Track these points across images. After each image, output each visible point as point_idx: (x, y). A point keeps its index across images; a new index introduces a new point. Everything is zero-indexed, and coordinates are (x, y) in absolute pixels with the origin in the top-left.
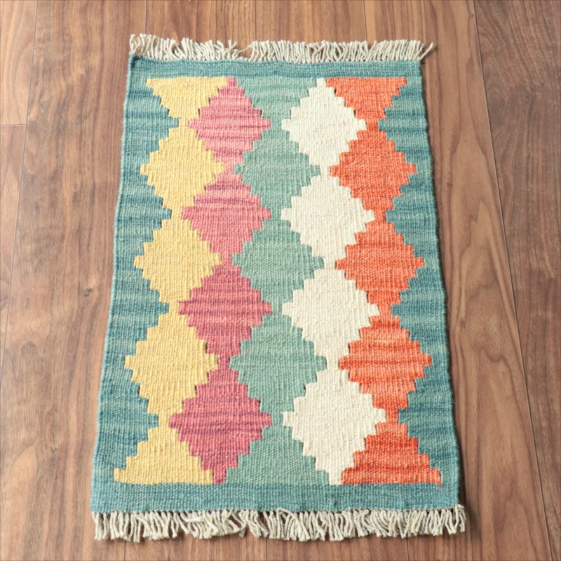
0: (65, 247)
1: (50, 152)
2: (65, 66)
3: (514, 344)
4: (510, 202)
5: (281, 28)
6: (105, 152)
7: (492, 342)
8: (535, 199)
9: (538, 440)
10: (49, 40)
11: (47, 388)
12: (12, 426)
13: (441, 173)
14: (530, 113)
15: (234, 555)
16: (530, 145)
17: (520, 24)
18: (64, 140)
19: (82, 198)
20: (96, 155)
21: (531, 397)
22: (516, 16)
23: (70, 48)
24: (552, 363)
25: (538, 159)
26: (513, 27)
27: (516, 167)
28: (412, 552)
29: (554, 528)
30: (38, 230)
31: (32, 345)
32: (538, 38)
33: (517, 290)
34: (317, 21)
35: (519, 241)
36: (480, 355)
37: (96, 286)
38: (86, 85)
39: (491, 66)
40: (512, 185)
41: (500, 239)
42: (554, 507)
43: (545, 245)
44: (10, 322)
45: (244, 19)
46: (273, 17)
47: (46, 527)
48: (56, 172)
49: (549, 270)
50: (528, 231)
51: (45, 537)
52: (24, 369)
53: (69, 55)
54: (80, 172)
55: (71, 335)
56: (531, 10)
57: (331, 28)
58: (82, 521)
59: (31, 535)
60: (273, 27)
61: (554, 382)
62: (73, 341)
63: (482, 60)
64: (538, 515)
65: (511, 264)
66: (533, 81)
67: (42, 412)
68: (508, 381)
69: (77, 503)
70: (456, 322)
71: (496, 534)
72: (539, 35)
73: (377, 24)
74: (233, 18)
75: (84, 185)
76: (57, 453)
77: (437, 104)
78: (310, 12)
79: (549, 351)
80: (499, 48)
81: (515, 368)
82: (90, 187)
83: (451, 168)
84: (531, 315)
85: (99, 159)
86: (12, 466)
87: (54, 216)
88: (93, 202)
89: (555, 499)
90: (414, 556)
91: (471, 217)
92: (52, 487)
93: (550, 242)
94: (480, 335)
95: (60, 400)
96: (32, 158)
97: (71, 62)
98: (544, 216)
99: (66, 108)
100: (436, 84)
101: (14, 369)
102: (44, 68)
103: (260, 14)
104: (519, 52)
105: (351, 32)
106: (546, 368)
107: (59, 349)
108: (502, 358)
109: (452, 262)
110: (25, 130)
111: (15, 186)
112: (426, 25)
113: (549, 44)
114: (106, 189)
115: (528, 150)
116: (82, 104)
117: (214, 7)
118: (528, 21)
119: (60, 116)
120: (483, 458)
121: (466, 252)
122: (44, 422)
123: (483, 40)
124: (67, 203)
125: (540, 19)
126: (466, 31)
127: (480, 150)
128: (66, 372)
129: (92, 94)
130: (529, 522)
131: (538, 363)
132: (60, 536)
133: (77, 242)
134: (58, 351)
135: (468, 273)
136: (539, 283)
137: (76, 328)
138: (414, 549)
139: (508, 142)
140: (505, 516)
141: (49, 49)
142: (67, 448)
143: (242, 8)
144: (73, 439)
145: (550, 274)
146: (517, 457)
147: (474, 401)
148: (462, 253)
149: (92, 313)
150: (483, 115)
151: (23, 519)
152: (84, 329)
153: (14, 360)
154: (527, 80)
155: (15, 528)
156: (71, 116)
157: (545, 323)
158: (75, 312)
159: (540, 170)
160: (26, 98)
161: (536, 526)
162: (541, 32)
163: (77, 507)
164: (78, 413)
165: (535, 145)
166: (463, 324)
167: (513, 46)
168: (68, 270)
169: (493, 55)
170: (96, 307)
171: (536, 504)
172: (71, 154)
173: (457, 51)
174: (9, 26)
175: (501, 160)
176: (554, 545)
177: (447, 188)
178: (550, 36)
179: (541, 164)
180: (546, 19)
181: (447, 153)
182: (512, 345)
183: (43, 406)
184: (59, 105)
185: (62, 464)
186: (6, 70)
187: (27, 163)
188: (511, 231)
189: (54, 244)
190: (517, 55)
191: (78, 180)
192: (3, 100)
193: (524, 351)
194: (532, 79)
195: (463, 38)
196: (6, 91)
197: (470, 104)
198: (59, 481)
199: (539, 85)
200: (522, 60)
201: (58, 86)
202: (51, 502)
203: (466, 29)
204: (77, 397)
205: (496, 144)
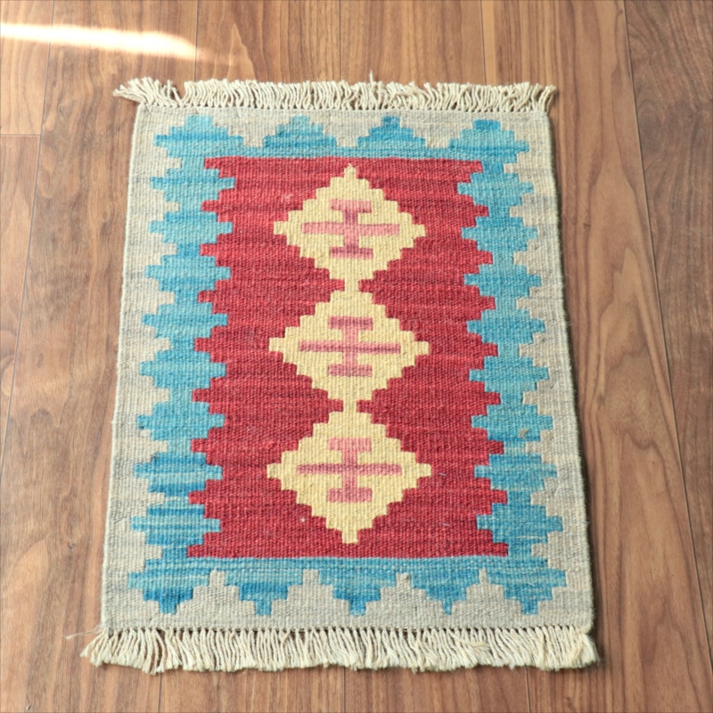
0: (90, 291)
1: (71, 172)
2: (92, 63)
3: (668, 427)
4: (666, 248)
5: (373, 23)
7: (640, 424)
8: (698, 246)
9: (699, 549)
11: (64, 467)
12: (17, 514)
13: (577, 211)
14: (694, 138)
15: (303, 684)
16: (693, 178)
17: (684, 24)
18: (90, 156)
19: (113, 230)
21: (689, 494)
22: (678, 13)
25: (703, 195)
26: (674, 27)
27: (673, 205)
28: (533, 685)
30: (55, 268)
31: (45, 413)
32: (706, 41)
33: (673, 359)
34: (419, 16)
35: (676, 298)
36: (623, 440)
39: (643, 76)
40: (669, 227)
41: (651, 295)
43: (709, 303)
44: (17, 384)
45: (325, 10)
47: (58, 643)
48: (79, 196)
50: (688, 286)
51: (56, 656)
52: (35, 442)
53: (97, 49)
54: (111, 197)
55: (96, 401)
57: (437, 25)
59: (39, 653)
60: (362, 22)
62: (99, 409)
63: (633, 67)
64: (699, 645)
65: (666, 326)
66: (700, 97)
67: (57, 498)
68: (660, 472)
70: (593, 398)
71: (643, 666)
72: (709, 38)
73: (496, 20)
74: (311, 9)
75: (116, 213)
76: (75, 550)
77: (573, 124)
81: (669, 457)
83: (590, 205)
84: (691, 391)
86: (16, 566)
87: (77, 252)
90: (536, 690)
91: (614, 267)
92: (68, 593)
94: (623, 415)
95: (80, 483)
96: (47, 177)
97: (100, 58)
99: (92, 116)
100: (572, 98)
101: (21, 443)
102: (64, 64)
104: (681, 59)
105: (462, 31)
107: (80, 419)
108: (652, 444)
109: (589, 323)
110: (38, 142)
111: (25, 213)
112: (561, 23)
115: (690, 183)
116: (113, 111)
118: (694, 19)
119: (85, 126)
120: (627, 571)
121: (607, 311)
122: (58, 510)
123: (635, 43)
124: (94, 237)
126: (612, 32)
127: (627, 183)
128: (89, 448)
130: (687, 653)
131: (699, 452)
132: (76, 655)
133: (106, 286)
134: (79, 421)
135: (609, 336)
136: (702, 352)
137: (103, 394)
138: (536, 682)
139: (664, 173)
140: (655, 646)
142: (88, 544)
144: (96, 533)
146: (672, 570)
147: (615, 498)
148: (602, 311)
150: (632, 139)
151: (28, 632)
153: (21, 431)
154: (690, 95)
155: (18, 644)
156: (100, 126)
157: (710, 401)
158: (102, 373)
159: (705, 209)
160: (41, 101)
161: (696, 658)
164: (103, 500)
165: (700, 178)
166: (601, 400)
167: (673, 51)
168: (94, 320)
169: (647, 62)
171: (696, 631)
172: (99, 174)
173: (600, 57)
174: (18, 9)
175: (655, 195)
177: (583, 230)
179: (706, 202)
181: (584, 185)
182: (665, 428)
183: (59, 490)
184: (83, 112)
185: (81, 564)
186: (13, 64)
187: (41, 184)
188: (666, 285)
189: (76, 287)
190: (679, 63)
191: (108, 207)
192: (10, 103)
193: (681, 436)
194: (697, 94)
195: (608, 41)
196: (13, 91)
197: (615, 124)
198: (77, 585)
199: (706, 101)
200: (685, 68)
201: (82, 88)
202: (66, 612)
203: (612, 28)
204: (103, 480)
205: (648, 176)
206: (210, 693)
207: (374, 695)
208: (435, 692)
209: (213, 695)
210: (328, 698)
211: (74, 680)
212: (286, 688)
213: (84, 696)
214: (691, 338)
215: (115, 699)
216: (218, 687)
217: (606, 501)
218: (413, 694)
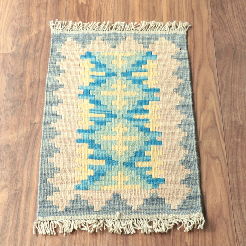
0: (25, 105)
1: (21, 65)
2: (29, 30)
3: (223, 152)
4: (224, 92)
5: (125, 17)
6: (45, 66)
7: (213, 151)
8: (235, 91)
9: (232, 193)
10: (22, 19)
11: (14, 164)
14: (234, 55)
16: (233, 69)
17: (231, 18)
18: (27, 60)
19: (34, 85)
20: (41, 67)
22: (229, 15)
23: (31, 22)
24: (240, 160)
25: (237, 74)
26: (228, 19)
27: (227, 77)
28: (174, 238)
29: (238, 230)
30: (14, 97)
31: (8, 145)
32: (238, 24)
33: (225, 129)
34: (141, 14)
35: (227, 109)
36: (208, 156)
37: (38, 122)
38: (38, 38)
39: (217, 35)
40: (225, 85)
41: (218, 108)
42: (238, 222)
43: (238, 110)
46: (121, 12)
47: (11, 223)
48: (23, 73)
49: (240, 121)
50: (231, 105)
51: (10, 227)
52: (5, 155)
53: (31, 25)
54: (34, 74)
55: (26, 142)
56: (236, 12)
57: (147, 17)
58: (27, 221)
60: (121, 16)
61: (240, 168)
62: (27, 144)
63: (214, 31)
64: (231, 225)
65: (223, 118)
66: (236, 42)
67: (12, 174)
68: (220, 167)
69: (25, 213)
71: (212, 232)
72: (239, 23)
73: (167, 16)
74: (104, 12)
75: (35, 79)
76: (17, 192)
77: (193, 50)
78: (138, 11)
79: (239, 155)
80: (221, 27)
81: (223, 162)
82: (38, 80)
83: (198, 77)
84: (231, 140)
85: (42, 69)
87: (21, 92)
88: (38, 87)
90: (175, 240)
91: (206, 98)
92: (14, 206)
93: (241, 109)
94: (208, 148)
95: (20, 169)
96: (12, 67)
97: (32, 28)
98: (239, 99)
99: (28, 47)
100: (193, 42)
102: (20, 30)
103: (116, 11)
104: (230, 29)
106: (237, 163)
107: (20, 148)
110: (10, 56)
111: (4, 79)
112: (189, 17)
116: (35, 46)
117: (96, 7)
118: (234, 16)
119: (26, 50)
120: (208, 200)
121: (203, 113)
122: (12, 178)
123: (214, 24)
124: (27, 87)
125: (240, 16)
127: (211, 70)
128: (23, 157)
129: (40, 42)
130: (227, 228)
131: (233, 160)
132: (17, 227)
133: (31, 103)
135: (204, 121)
136: (235, 127)
137: (28, 139)
139: (224, 67)
140: (216, 225)
141: (22, 23)
142: (22, 189)
143: (108, 8)
144: (25, 186)
145: (240, 123)
146: (223, 200)
147: (204, 176)
149: (36, 133)
150: (213, 55)
152: (32, 139)
154: (233, 41)
156: (31, 50)
157: (238, 143)
158: (28, 132)
159: (237, 79)
160: (11, 42)
161: (230, 229)
162: (240, 21)
163: (25, 215)
164: (28, 175)
165: (236, 69)
167: (228, 27)
168: (26, 114)
169: (219, 30)
170: (38, 130)
171: (231, 220)
172: (30, 66)
173: (202, 28)
174: (5, 12)
175: (220, 75)
176: (238, 238)
177: (196, 85)
178: (244, 23)
179: (238, 77)
180: (243, 16)
181: (196, 71)
183: (12, 172)
184: (25, 46)
185: (19, 196)
187: (10, 69)
188: (223, 104)
189: (20, 104)
190: (229, 31)
191: (32, 77)
193: (227, 155)
195: (205, 23)
196: (2, 39)
197: (207, 51)
198: (18, 203)
199: (238, 43)
200: (231, 33)
201: (25, 38)
202: (14, 212)
203: (207, 19)
204: (28, 168)
205: (218, 68)
206: (62, 240)
207: (119, 241)
208: (140, 240)
209: (63, 241)
210: (103, 242)
211: (16, 235)
212: (88, 238)
213: (19, 240)
215: (30, 241)
218: (132, 241)
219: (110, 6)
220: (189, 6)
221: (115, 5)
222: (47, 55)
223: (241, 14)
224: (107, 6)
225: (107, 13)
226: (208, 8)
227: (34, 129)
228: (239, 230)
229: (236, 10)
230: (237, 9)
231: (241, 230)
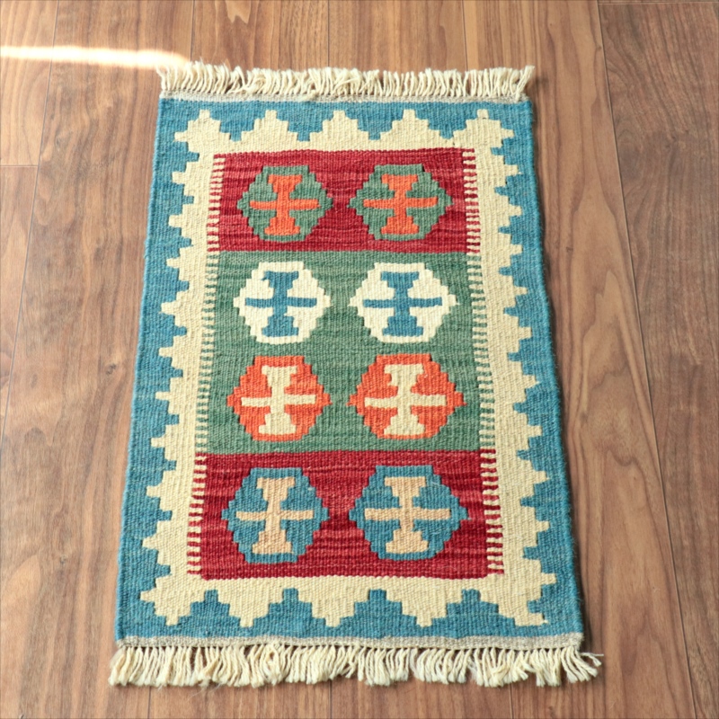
0: (83, 314)
1: (67, 200)
2: (88, 98)
3: (648, 443)
4: (645, 271)
5: (361, 57)
6: (136, 200)
7: (621, 441)
8: (676, 269)
9: (678, 562)
10: (70, 65)
11: (56, 484)
12: (10, 530)
13: (559, 235)
14: (671, 166)
16: (670, 204)
17: (659, 60)
18: (85, 185)
19: (106, 255)
20: (125, 204)
21: (670, 509)
22: (654, 50)
23: (95, 76)
24: (696, 468)
25: (680, 221)
26: (650, 63)
27: (652, 230)
29: (698, 670)
30: (50, 292)
31: (38, 432)
32: (681, 77)
33: (653, 378)
34: (406, 50)
35: (656, 320)
36: (606, 457)
37: (121, 361)
38: (114, 120)
39: (622, 108)
40: (648, 251)
41: (632, 316)
42: (697, 645)
43: (688, 324)
44: (12, 404)
45: (315, 45)
46: (350, 44)
47: (50, 655)
48: (74, 223)
49: (694, 354)
50: (668, 308)
51: (48, 668)
52: (28, 460)
53: (94, 84)
54: (105, 223)
55: (88, 421)
56: (673, 42)
57: (423, 59)
58: (97, 649)
59: (31, 664)
61: (699, 491)
62: (91, 428)
63: (612, 100)
64: (678, 655)
65: (646, 347)
66: (676, 128)
67: (49, 514)
68: (641, 488)
69: (90, 627)
70: (577, 415)
71: (623, 676)
72: (683, 73)
73: (480, 55)
74: (301, 44)
75: (109, 239)
76: (66, 565)
77: (555, 152)
78: (397, 40)
79: (693, 453)
80: (633, 87)
81: (649, 473)
82: (117, 242)
83: (572, 230)
84: (671, 409)
85: (128, 209)
86: (9, 579)
87: (71, 276)
88: (119, 261)
89: (699, 635)
90: (519, 701)
91: (596, 289)
92: (59, 606)
93: (695, 321)
94: (605, 432)
95: (72, 499)
96: (44, 205)
97: (96, 93)
98: (688, 290)
99: (88, 146)
100: (553, 128)
101: (14, 461)
102: (62, 99)
103: (334, 41)
104: (657, 92)
106: (688, 475)
107: (72, 438)
108: (634, 460)
109: (572, 343)
110: (36, 172)
111: (22, 240)
112: (542, 58)
113: (696, 84)
114: (137, 245)
115: (668, 209)
116: (108, 142)
117: (277, 31)
118: (669, 56)
119: (81, 157)
120: (609, 583)
121: (590, 331)
122: (51, 526)
123: (612, 77)
124: (88, 261)
125: (685, 54)
126: (591, 67)
127: (608, 209)
128: (81, 466)
129: (122, 131)
130: (666, 663)
131: (679, 469)
132: (68, 666)
133: (99, 308)
134: (71, 440)
135: (592, 356)
136: (681, 371)
137: (94, 413)
139: (643, 200)
140: (635, 655)
141: (70, 77)
142: (79, 559)
143: (312, 32)
144: (88, 548)
145: (694, 361)
146: (652, 582)
147: (597, 514)
148: (584, 331)
149: (115, 395)
150: (612, 166)
151: (21, 644)
152: (104, 413)
153: (14, 450)
154: (667, 126)
156: (95, 156)
157: (689, 419)
158: (94, 393)
159: (683, 235)
160: (39, 134)
161: (674, 667)
162: (686, 69)
163: (90, 632)
164: (94, 517)
165: (677, 205)
166: (584, 418)
167: (650, 86)
168: (87, 341)
169: (626, 95)
170: (120, 387)
171: (675, 641)
172: (94, 202)
173: (580, 89)
175: (634, 222)
176: (697, 692)
177: (565, 254)
178: (696, 75)
179: (684, 228)
180: (692, 54)
181: (566, 211)
182: (646, 445)
183: (51, 507)
184: (80, 142)
185: (72, 578)
186: (14, 100)
187: (37, 211)
188: (646, 307)
189: (69, 310)
190: (655, 96)
191: (101, 232)
192: (9, 136)
193: (661, 453)
194: (673, 125)
195: (588, 75)
196: (13, 124)
197: (595, 153)
198: (68, 599)
199: (682, 132)
200: (662, 102)
201: (79, 120)
202: (58, 625)
203: (592, 63)
204: (95, 497)
205: (628, 202)
206: (199, 704)
207: (360, 706)
208: (419, 703)
209: (201, 706)
210: (314, 709)
211: (65, 690)
213: (75, 706)
214: (670, 357)
215: (105, 709)
216: (206, 699)
217: (588, 516)
218: (398, 705)
219: (316, 27)
220: (540, 25)
221: (331, 24)
222: (141, 170)
223: (688, 51)
224: (308, 28)
225: (309, 46)
226: (593, 33)
227: (110, 384)
228: (701, 669)
229: (672, 37)
230: (674, 34)
231: (705, 669)
